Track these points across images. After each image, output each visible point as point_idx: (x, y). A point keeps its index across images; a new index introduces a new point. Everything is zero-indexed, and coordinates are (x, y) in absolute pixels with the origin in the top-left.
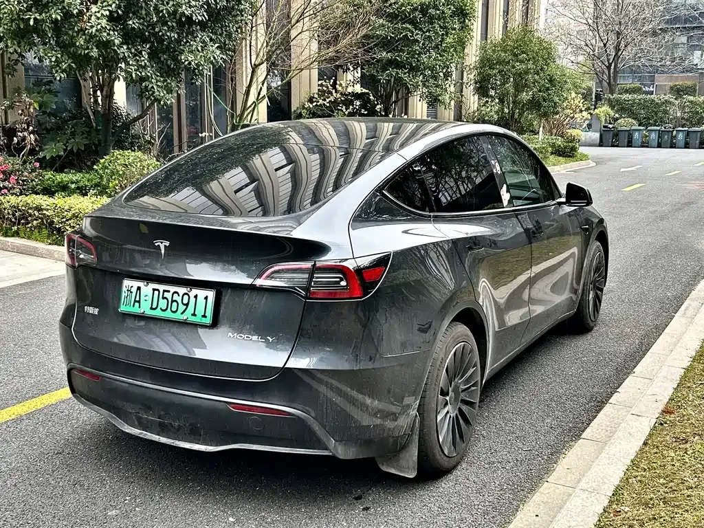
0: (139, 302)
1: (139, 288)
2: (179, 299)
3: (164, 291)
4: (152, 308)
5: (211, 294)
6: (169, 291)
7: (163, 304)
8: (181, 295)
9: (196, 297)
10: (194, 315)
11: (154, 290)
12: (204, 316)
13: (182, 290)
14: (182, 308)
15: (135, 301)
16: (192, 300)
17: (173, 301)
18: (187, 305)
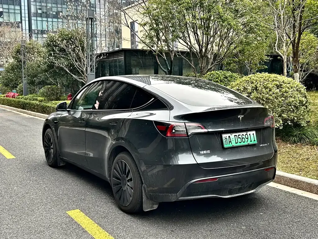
0: (231, 142)
1: (229, 137)
2: (244, 137)
3: (239, 135)
4: (236, 143)
5: (254, 132)
6: (240, 135)
7: (239, 140)
8: (245, 135)
10: (251, 141)
11: (235, 136)
12: (255, 141)
13: (244, 133)
14: (246, 140)
15: (229, 142)
16: (249, 136)
17: (242, 138)
18: (248, 138)
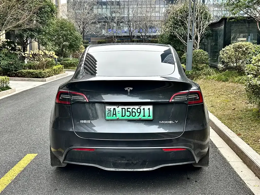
0: (116, 114)
1: (114, 109)
2: (136, 111)
3: (127, 109)
4: (122, 116)
5: (151, 107)
6: (130, 108)
7: (128, 114)
8: (136, 109)
9: (144, 109)
10: (144, 116)
11: (122, 109)
12: (149, 116)
13: (136, 107)
14: (137, 114)
15: (113, 114)
16: (142, 111)
17: (132, 112)
18: (140, 113)
